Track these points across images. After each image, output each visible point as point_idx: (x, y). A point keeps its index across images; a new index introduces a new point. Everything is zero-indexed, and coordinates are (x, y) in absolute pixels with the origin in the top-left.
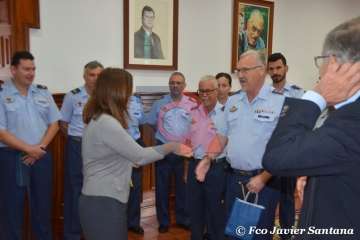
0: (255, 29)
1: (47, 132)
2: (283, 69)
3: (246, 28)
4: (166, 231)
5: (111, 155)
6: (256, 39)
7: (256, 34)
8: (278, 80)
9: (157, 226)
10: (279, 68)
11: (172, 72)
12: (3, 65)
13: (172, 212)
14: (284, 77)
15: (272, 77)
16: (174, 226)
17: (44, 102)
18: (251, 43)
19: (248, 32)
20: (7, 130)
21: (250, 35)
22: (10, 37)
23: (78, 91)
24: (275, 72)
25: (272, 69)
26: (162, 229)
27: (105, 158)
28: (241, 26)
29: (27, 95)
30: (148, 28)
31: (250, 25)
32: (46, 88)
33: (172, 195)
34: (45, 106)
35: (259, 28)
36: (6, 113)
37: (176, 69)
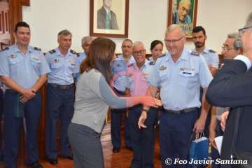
0: (184, 9)
1: (38, 80)
2: (203, 38)
3: (178, 8)
4: (118, 151)
5: (94, 98)
6: (185, 16)
7: (185, 13)
8: (200, 46)
9: (112, 148)
10: (200, 37)
11: (124, 39)
12: (4, 32)
13: (122, 138)
14: (204, 44)
15: (196, 44)
16: (123, 148)
17: (37, 60)
18: (181, 19)
19: (179, 11)
20: (10, 77)
21: (181, 13)
22: (9, 11)
23: (54, 51)
24: (198, 40)
25: (195, 38)
26: (115, 150)
27: (90, 99)
28: (174, 6)
29: (25, 54)
30: (107, 7)
31: (181, 6)
32: (40, 50)
33: (122, 127)
34: (37, 62)
35: (187, 8)
36: (10, 65)
37: (127, 37)
